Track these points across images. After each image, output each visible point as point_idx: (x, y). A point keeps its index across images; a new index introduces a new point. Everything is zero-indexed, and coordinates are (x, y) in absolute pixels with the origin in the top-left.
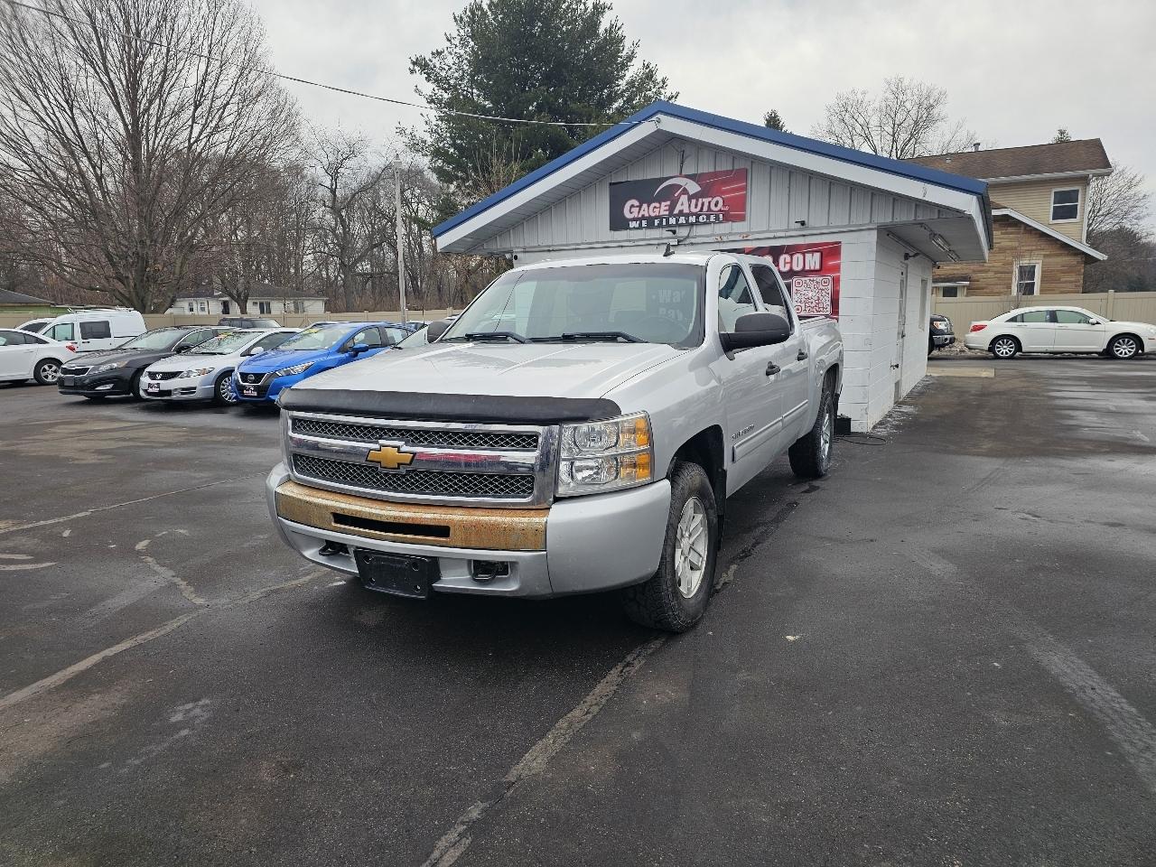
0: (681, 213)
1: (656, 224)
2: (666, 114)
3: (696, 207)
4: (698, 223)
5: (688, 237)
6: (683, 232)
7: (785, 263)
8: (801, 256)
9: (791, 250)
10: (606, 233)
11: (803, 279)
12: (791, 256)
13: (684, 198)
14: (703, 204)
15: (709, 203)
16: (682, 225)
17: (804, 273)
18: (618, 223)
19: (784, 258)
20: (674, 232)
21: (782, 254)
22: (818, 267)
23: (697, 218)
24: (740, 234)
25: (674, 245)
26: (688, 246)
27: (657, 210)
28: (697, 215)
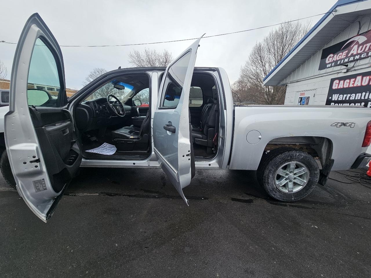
0: (352, 55)
1: (338, 63)
2: (341, 5)
4: (361, 59)
5: (353, 67)
6: (351, 65)
10: (317, 72)
13: (357, 46)
14: (366, 47)
15: (370, 45)
16: (351, 61)
18: (323, 66)
20: (347, 66)
23: (361, 56)
25: (345, 72)
26: (352, 72)
27: (340, 56)
28: (361, 54)
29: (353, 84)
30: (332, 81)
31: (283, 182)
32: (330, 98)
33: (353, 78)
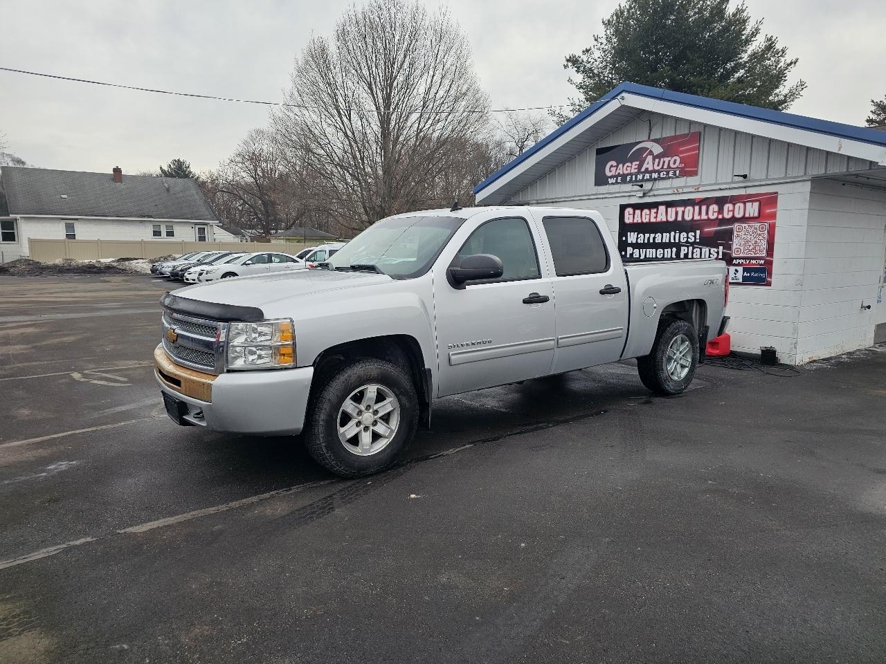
0: (647, 171)
1: (628, 180)
2: (629, 92)
3: (658, 165)
4: (660, 178)
5: (651, 190)
6: (647, 186)
7: (729, 211)
8: (742, 205)
9: (734, 200)
10: (593, 189)
11: (743, 225)
12: (734, 205)
13: (650, 158)
14: (664, 162)
15: (670, 161)
16: (647, 180)
17: (744, 219)
18: (601, 180)
19: (728, 207)
20: (641, 186)
21: (727, 203)
22: (756, 215)
23: (659, 174)
24: (692, 186)
25: (640, 197)
26: (651, 198)
27: (629, 169)
28: (659, 172)
29: (656, 217)
30: (623, 208)
32: (624, 238)
33: (653, 208)
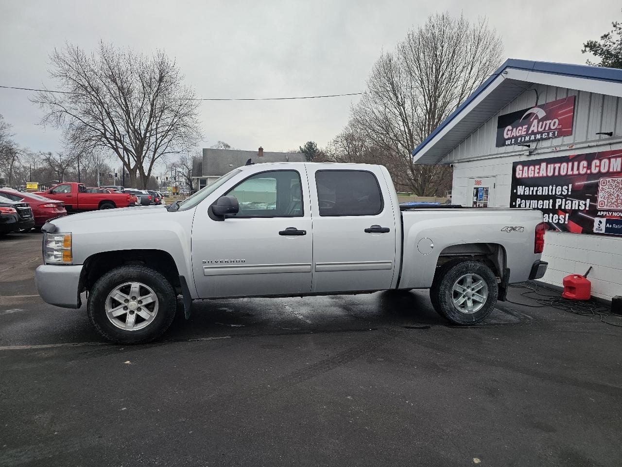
0: (533, 133)
1: (519, 141)
3: (541, 128)
4: (542, 139)
5: (536, 149)
6: (533, 146)
7: (596, 166)
8: (606, 161)
9: (600, 156)
10: (495, 149)
11: (608, 179)
12: (600, 161)
13: (536, 122)
14: (546, 124)
15: (550, 123)
16: (533, 141)
17: (609, 174)
18: (501, 142)
19: (596, 162)
20: (529, 146)
21: (594, 159)
22: (619, 170)
23: (542, 135)
24: (567, 145)
25: (527, 155)
26: (536, 156)
27: (520, 132)
28: (541, 133)
29: (539, 173)
30: (515, 165)
31: (461, 300)
32: (515, 191)
33: (537, 165)
